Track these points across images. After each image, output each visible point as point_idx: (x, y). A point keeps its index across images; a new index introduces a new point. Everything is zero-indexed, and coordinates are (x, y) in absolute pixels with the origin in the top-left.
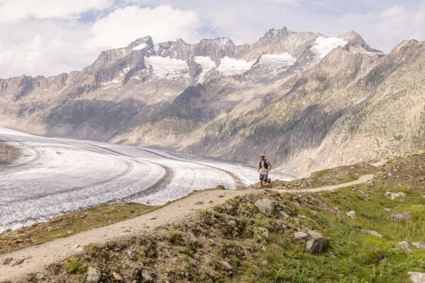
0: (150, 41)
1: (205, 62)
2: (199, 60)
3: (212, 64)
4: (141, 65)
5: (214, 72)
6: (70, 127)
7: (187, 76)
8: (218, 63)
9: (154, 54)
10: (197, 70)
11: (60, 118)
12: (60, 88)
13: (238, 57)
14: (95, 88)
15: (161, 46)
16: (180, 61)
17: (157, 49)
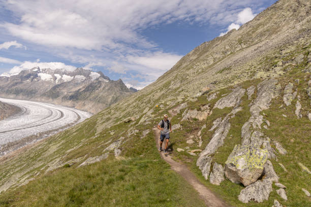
0: (39, 68)
1: (58, 76)
2: (56, 75)
3: (60, 77)
4: (36, 76)
5: (61, 79)
6: (15, 95)
7: (52, 80)
8: (62, 77)
9: (40, 72)
10: (56, 78)
11: (11, 92)
12: (6, 82)
13: (68, 75)
14: (21, 83)
15: (43, 70)
16: (49, 75)
17: (41, 71)
